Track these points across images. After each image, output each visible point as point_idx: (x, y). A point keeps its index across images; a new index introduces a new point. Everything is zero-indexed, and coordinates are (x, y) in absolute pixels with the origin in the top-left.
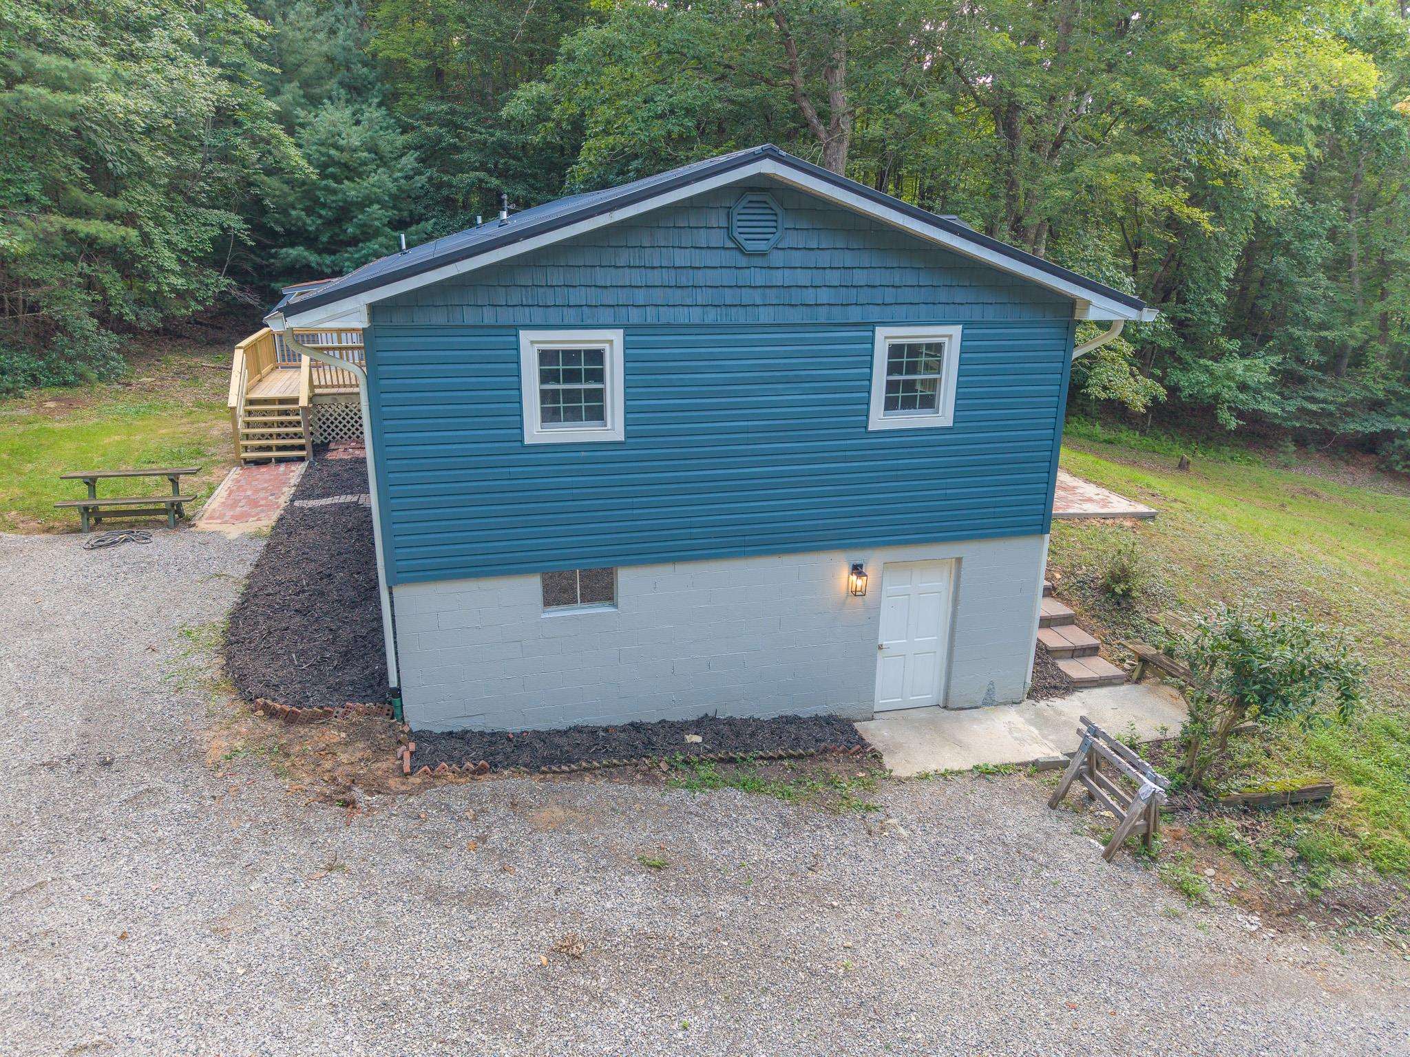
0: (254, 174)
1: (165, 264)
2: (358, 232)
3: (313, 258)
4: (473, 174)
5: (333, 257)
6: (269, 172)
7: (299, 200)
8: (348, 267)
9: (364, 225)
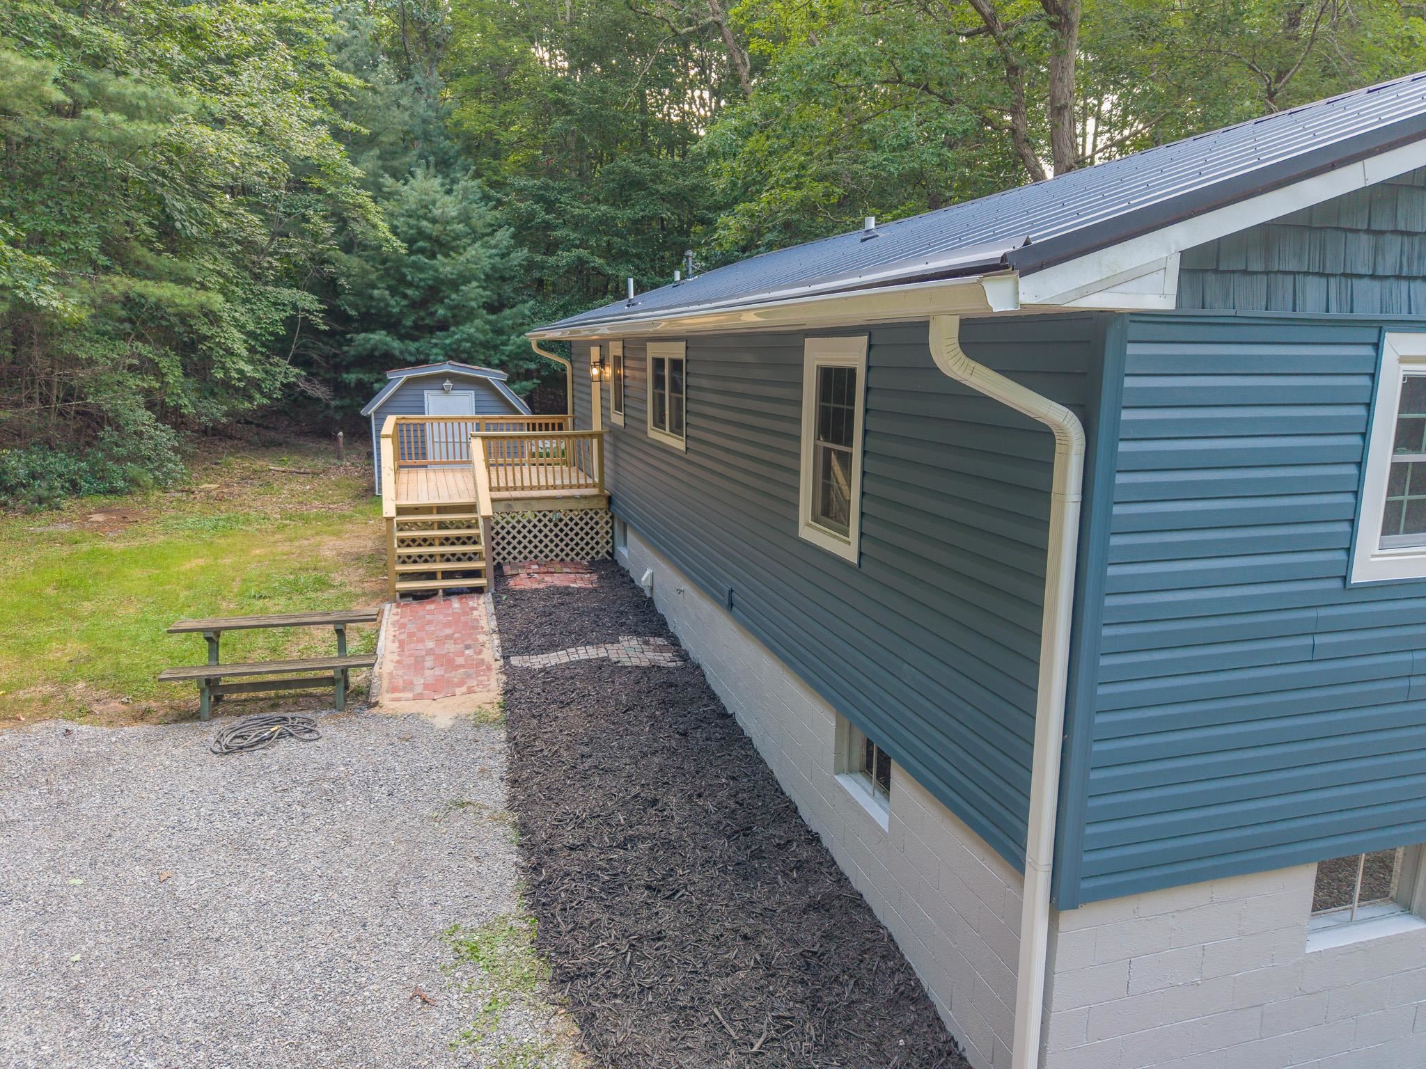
0: (328, 250)
1: (235, 346)
2: (449, 314)
3: (396, 345)
4: (576, 252)
5: (416, 345)
6: (348, 247)
7: (381, 278)
8: (437, 354)
9: (456, 307)
